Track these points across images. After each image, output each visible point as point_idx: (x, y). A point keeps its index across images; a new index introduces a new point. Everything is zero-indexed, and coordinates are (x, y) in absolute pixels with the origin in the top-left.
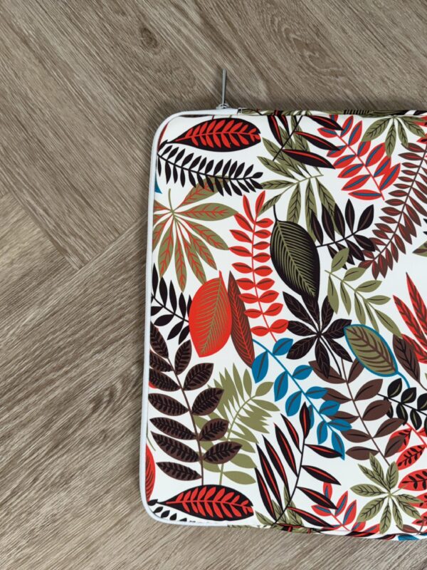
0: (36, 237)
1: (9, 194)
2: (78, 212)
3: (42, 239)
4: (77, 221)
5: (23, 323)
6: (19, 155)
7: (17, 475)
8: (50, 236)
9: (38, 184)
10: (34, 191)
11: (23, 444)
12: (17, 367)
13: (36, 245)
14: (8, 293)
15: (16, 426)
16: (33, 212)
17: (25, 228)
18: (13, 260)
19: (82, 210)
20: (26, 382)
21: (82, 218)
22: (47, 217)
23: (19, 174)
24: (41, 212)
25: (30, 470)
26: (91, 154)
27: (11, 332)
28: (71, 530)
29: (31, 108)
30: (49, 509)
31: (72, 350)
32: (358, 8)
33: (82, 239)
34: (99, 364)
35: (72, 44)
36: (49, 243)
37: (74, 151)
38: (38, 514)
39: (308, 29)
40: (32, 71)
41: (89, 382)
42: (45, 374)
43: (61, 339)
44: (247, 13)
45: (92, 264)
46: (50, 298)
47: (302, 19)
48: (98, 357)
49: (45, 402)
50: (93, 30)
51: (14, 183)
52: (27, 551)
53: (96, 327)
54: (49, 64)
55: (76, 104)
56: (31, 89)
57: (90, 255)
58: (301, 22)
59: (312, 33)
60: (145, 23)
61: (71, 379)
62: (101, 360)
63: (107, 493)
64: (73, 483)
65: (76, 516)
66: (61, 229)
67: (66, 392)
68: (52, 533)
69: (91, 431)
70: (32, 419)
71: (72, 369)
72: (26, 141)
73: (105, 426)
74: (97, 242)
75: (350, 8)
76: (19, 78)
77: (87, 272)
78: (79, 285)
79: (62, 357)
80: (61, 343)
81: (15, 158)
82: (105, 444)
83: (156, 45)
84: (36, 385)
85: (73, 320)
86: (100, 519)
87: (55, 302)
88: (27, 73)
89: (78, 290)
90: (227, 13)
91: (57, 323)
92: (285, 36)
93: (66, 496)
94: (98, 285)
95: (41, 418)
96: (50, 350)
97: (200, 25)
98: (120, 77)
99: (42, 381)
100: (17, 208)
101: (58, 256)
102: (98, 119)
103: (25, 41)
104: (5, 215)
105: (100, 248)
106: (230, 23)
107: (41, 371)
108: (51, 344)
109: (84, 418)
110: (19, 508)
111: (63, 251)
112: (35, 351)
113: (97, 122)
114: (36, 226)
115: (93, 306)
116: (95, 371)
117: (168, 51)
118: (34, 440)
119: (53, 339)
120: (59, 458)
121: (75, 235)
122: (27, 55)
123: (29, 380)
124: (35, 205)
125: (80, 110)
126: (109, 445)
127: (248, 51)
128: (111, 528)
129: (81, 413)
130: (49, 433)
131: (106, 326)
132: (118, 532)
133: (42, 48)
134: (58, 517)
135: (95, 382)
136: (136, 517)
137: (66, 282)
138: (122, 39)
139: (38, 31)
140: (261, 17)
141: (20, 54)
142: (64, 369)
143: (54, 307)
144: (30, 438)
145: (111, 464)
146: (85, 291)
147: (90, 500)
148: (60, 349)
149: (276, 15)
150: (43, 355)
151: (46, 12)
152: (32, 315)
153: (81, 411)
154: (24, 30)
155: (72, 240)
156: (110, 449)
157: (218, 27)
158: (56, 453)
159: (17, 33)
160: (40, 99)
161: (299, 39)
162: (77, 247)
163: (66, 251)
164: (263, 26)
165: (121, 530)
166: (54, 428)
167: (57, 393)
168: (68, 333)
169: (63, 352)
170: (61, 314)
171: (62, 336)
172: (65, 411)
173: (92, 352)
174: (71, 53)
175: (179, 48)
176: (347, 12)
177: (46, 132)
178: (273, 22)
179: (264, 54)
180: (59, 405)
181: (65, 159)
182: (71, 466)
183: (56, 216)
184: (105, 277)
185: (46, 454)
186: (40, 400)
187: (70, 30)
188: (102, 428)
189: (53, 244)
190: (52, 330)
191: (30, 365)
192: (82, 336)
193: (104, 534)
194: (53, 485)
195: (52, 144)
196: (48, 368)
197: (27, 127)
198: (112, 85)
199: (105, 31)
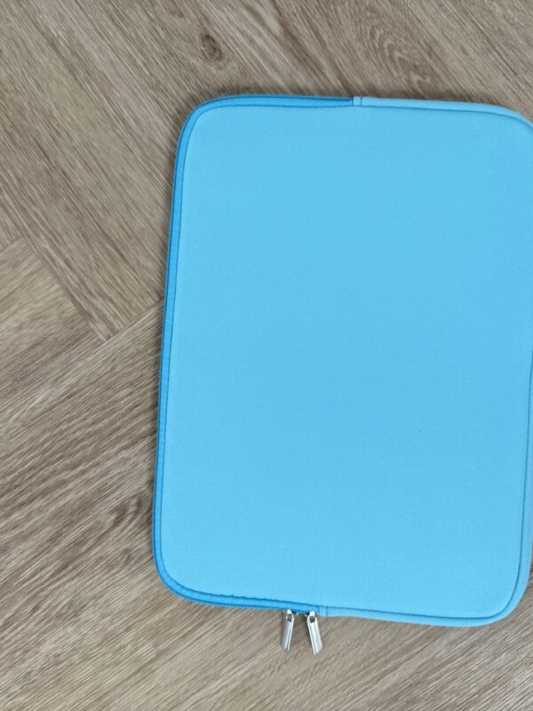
0: (54, 296)
1: (22, 239)
2: (109, 267)
3: (60, 299)
4: (107, 278)
5: (31, 406)
6: (38, 189)
7: (12, 601)
8: (72, 296)
9: (59, 229)
10: (55, 237)
11: (23, 562)
12: (20, 461)
13: (53, 306)
14: (14, 365)
15: (15, 538)
16: (52, 264)
17: (40, 284)
18: (22, 324)
19: (114, 263)
20: (30, 482)
21: (114, 274)
22: (68, 270)
23: (36, 214)
24: (63, 264)
25: (29, 596)
26: (129, 192)
27: (15, 417)
28: (79, 676)
29: (57, 131)
30: (51, 647)
31: (92, 444)
32: (485, 23)
33: (112, 301)
34: (125, 463)
35: (113, 50)
36: (70, 304)
37: (108, 187)
38: (37, 652)
39: (418, 46)
40: (59, 83)
41: (111, 486)
42: (54, 472)
43: (79, 429)
44: (341, 23)
45: (124, 335)
46: (67, 375)
47: (411, 33)
48: (125, 454)
49: (53, 509)
50: (140, 34)
51: (29, 226)
52: (21, 699)
53: (124, 415)
54: (82, 74)
55: (114, 127)
56: (57, 107)
57: (122, 322)
58: (409, 36)
59: (423, 52)
60: (208, 29)
61: (88, 482)
62: (128, 459)
63: (128, 630)
64: (83, 616)
65: (86, 658)
66: (86, 287)
67: (81, 498)
68: (52, 678)
69: (111, 549)
70: (36, 529)
71: (91, 467)
72: (48, 172)
73: (129, 544)
74: (131, 306)
75: (473, 22)
76: (43, 91)
77: (116, 344)
78: (105, 361)
79: (78, 451)
80: (78, 434)
81: (32, 192)
82: (128, 566)
83: (221, 57)
84: (42, 486)
85: (96, 405)
86: (117, 664)
87: (74, 380)
88: (53, 85)
89: (104, 367)
90: (314, 21)
91: (74, 408)
92: (387, 54)
93: (75, 631)
94: (130, 362)
95: (46, 529)
96: (63, 442)
97: (278, 34)
98: (172, 95)
99: (50, 482)
100: (31, 257)
101: (80, 322)
102: (141, 148)
103: (53, 44)
104: (16, 265)
105: (134, 314)
106: (317, 34)
107: (51, 468)
108: (65, 434)
109: (103, 531)
110: (13, 644)
111: (86, 316)
112: (44, 442)
113: (139, 152)
114: (54, 282)
115: (121, 389)
116: (119, 473)
117: (235, 65)
118: (36, 557)
119: (68, 428)
120: (68, 581)
121: (103, 296)
122: (54, 61)
123: (34, 479)
124: (54, 255)
125: (119, 135)
126: (133, 569)
127: (339, 72)
128: (130, 677)
129: (99, 525)
130: (56, 549)
131: (138, 415)
132: (138, 683)
133: (74, 54)
134: (62, 657)
135: (118, 487)
136: (163, 664)
137: (89, 355)
138: (178, 48)
139: (70, 33)
140: (358, 28)
141: (45, 59)
142: (80, 468)
143: (72, 386)
144: (31, 553)
145: (135, 594)
146: (113, 368)
147: (105, 639)
148: (77, 441)
149: (378, 27)
150: (54, 449)
151: (81, 8)
152: (43, 396)
153: (98, 523)
154: (53, 31)
155: (99, 302)
156: (133, 574)
157: (302, 38)
158: (64, 576)
159: (43, 34)
160: (68, 119)
161: (406, 58)
162: (105, 312)
163: (91, 316)
164: (360, 39)
165: (143, 679)
166: (63, 544)
167: (69, 498)
168: (89, 421)
169: (79, 446)
170: (80, 397)
171: (79, 425)
172: (78, 522)
173: (117, 447)
174: (111, 62)
175: (251, 64)
176: (469, 28)
177: (74, 161)
178: (372, 36)
179: (360, 76)
180: (72, 514)
181: (95, 197)
182: (83, 593)
183: (82, 270)
184: (139, 352)
185: (52, 576)
186: (47, 505)
187: (111, 33)
188: (126, 546)
189: (75, 306)
190: (68, 416)
191: (36, 460)
192: (106, 427)
193: (119, 684)
194: (59, 616)
195: (81, 178)
196: (59, 465)
197: (49, 155)
198: (161, 106)
199: (156, 35)
